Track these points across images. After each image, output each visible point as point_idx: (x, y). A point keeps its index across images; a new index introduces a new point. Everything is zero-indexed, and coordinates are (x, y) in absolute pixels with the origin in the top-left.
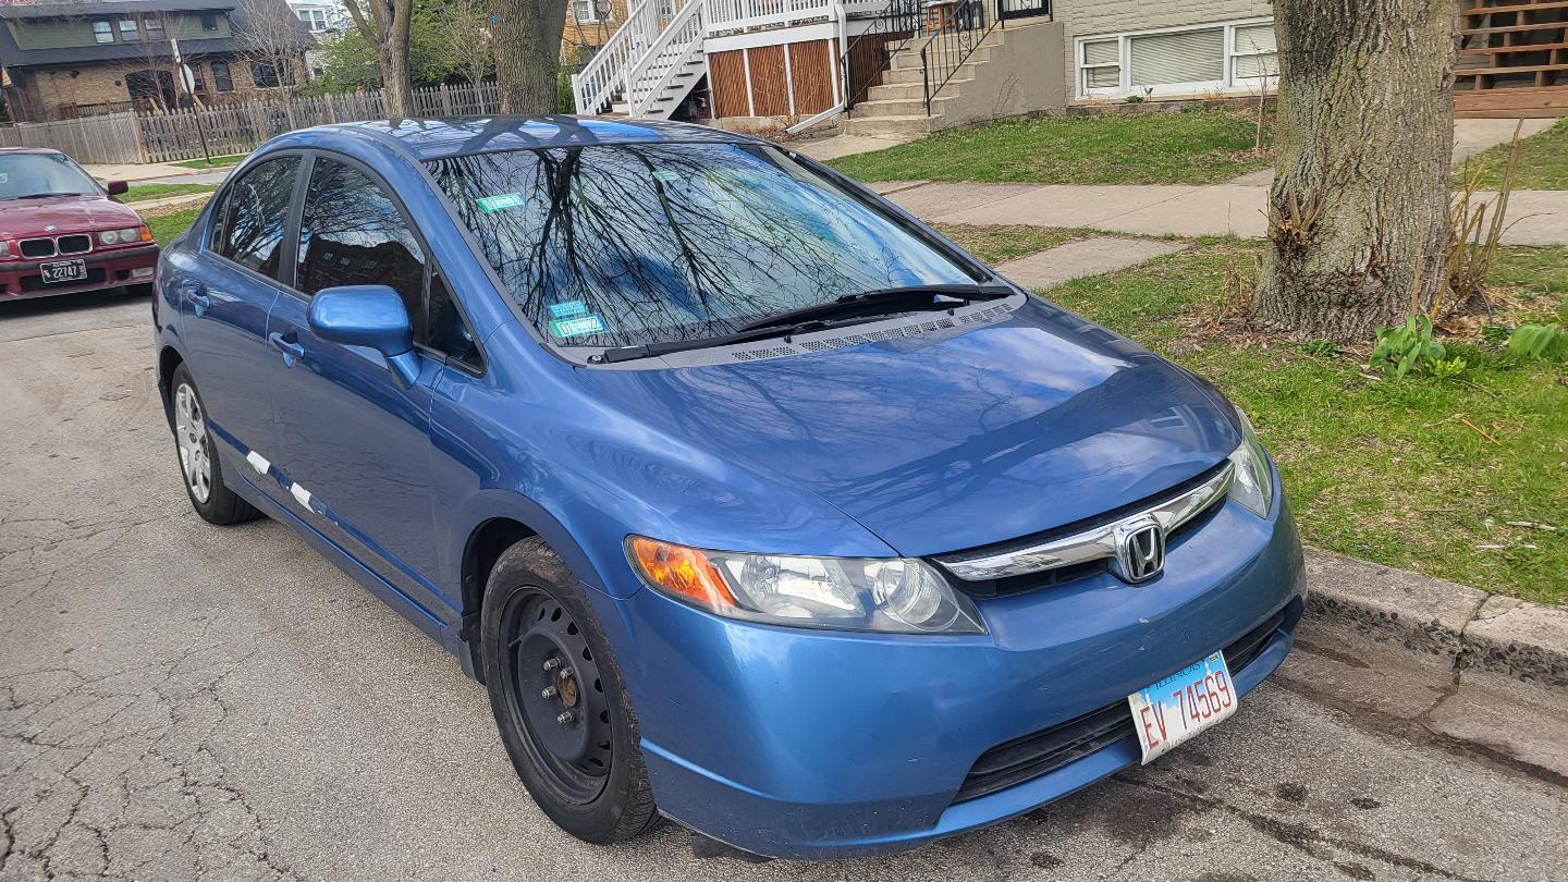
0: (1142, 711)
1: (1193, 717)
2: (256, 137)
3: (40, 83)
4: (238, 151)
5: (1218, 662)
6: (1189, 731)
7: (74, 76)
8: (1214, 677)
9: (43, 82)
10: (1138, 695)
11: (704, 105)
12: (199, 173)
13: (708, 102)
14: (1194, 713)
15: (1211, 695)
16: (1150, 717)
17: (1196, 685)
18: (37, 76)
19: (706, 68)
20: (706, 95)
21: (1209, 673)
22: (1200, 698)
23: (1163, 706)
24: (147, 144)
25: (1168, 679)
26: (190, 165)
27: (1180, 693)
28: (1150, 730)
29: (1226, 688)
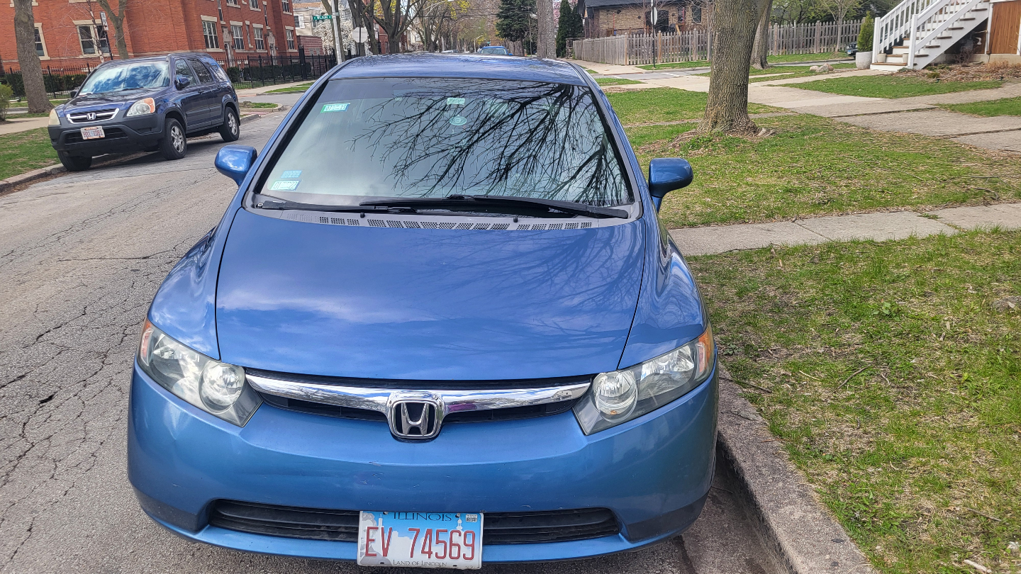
0: (369, 528)
1: (423, 552)
2: (690, 52)
3: (601, 17)
4: (678, 60)
5: (477, 523)
6: (412, 560)
7: (618, 13)
8: (463, 533)
9: (603, 16)
10: (370, 515)
11: (979, 43)
12: (646, 73)
13: (984, 42)
14: (427, 549)
15: (451, 544)
16: (377, 536)
17: (438, 532)
18: (601, 13)
19: (989, 14)
20: (983, 36)
21: (459, 528)
22: (438, 542)
23: (394, 534)
24: (629, 55)
25: (410, 515)
26: (644, 68)
27: (418, 531)
28: (371, 545)
29: (473, 546)
